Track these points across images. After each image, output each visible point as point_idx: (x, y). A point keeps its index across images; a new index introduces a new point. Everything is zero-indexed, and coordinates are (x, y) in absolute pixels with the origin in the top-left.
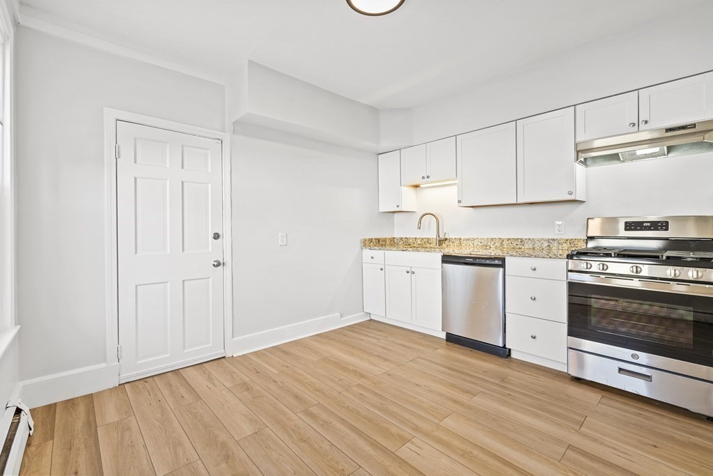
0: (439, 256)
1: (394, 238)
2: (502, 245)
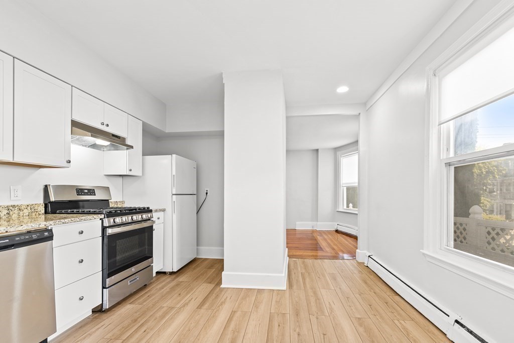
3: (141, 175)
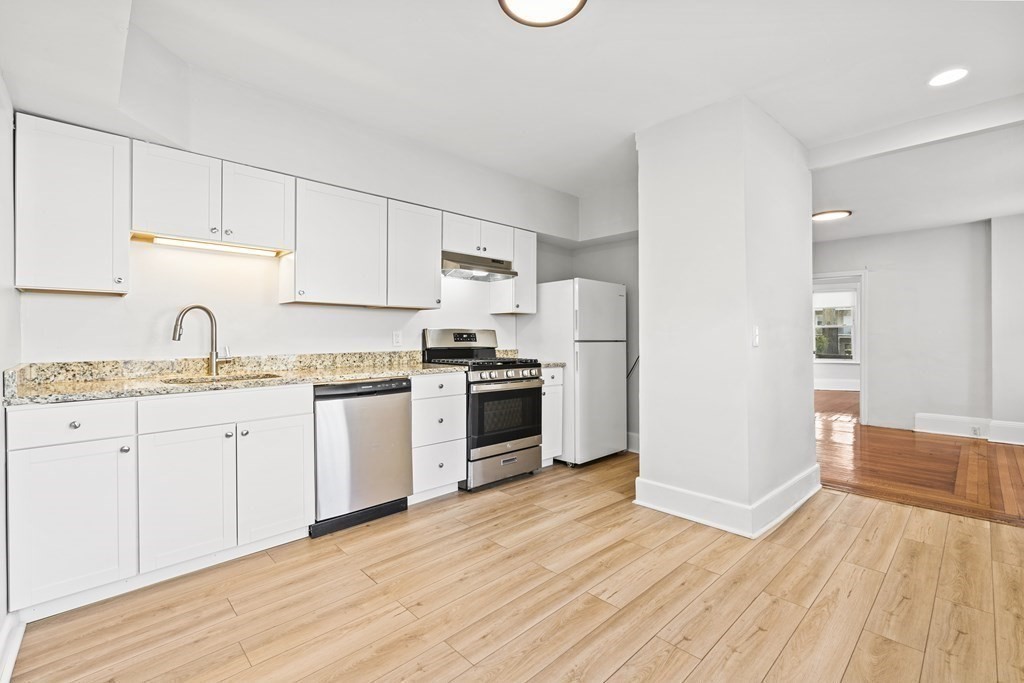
0: (308, 391)
2: (334, 362)
3: (534, 312)
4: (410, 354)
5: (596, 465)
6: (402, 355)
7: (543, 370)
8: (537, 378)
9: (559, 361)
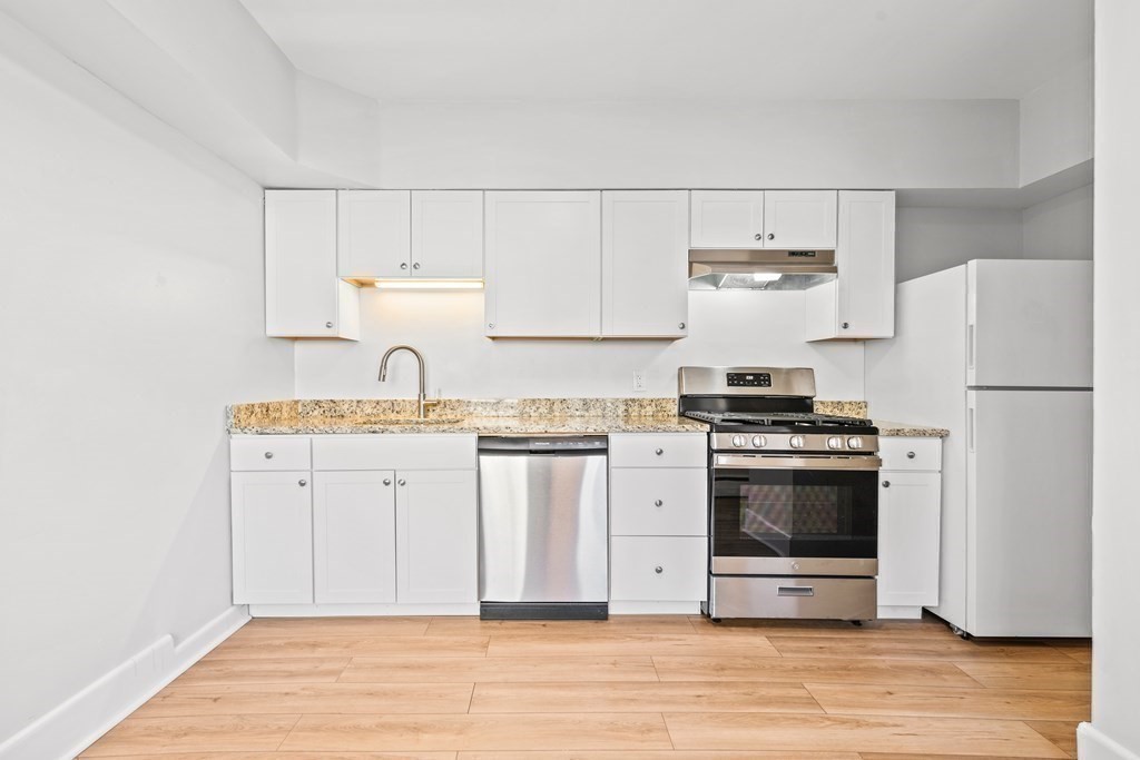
0: (472, 441)
1: (297, 402)
2: (551, 410)
3: (891, 334)
4: (658, 403)
5: (1043, 649)
6: (645, 403)
7: (882, 441)
8: (870, 453)
9: (939, 427)
